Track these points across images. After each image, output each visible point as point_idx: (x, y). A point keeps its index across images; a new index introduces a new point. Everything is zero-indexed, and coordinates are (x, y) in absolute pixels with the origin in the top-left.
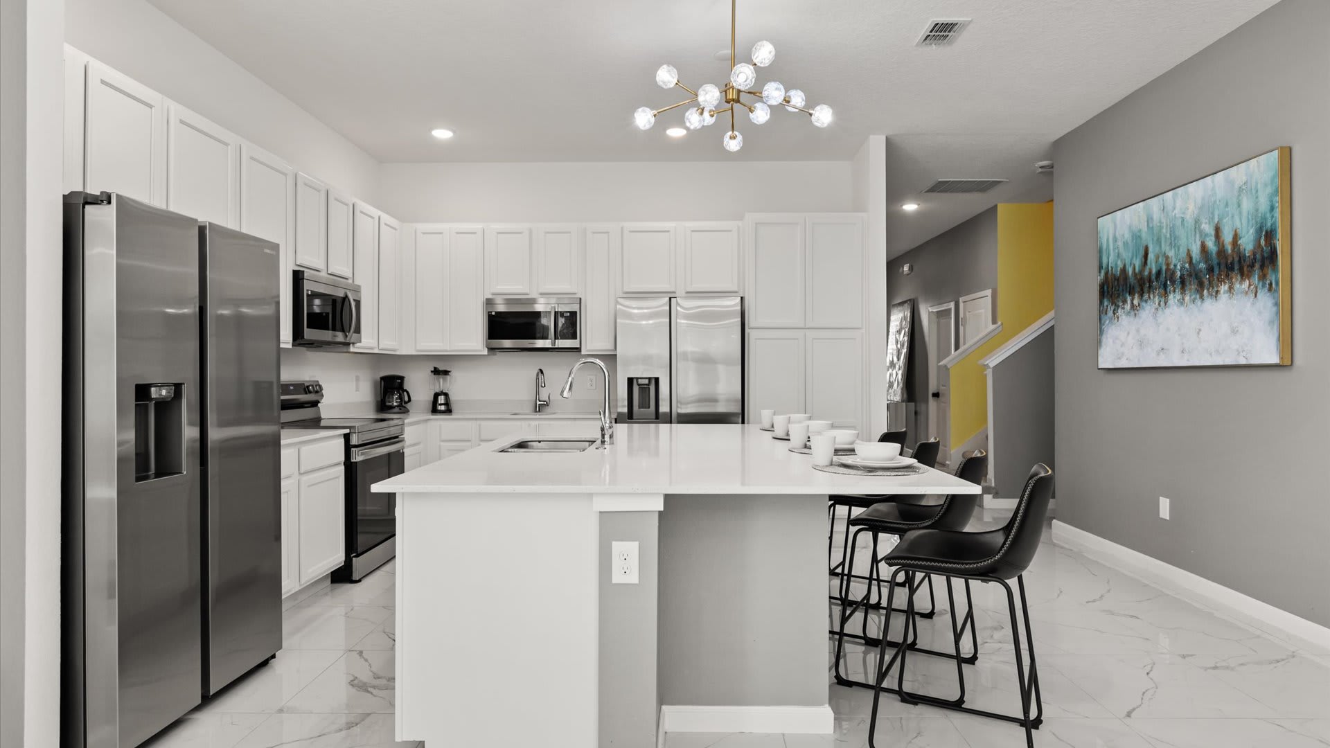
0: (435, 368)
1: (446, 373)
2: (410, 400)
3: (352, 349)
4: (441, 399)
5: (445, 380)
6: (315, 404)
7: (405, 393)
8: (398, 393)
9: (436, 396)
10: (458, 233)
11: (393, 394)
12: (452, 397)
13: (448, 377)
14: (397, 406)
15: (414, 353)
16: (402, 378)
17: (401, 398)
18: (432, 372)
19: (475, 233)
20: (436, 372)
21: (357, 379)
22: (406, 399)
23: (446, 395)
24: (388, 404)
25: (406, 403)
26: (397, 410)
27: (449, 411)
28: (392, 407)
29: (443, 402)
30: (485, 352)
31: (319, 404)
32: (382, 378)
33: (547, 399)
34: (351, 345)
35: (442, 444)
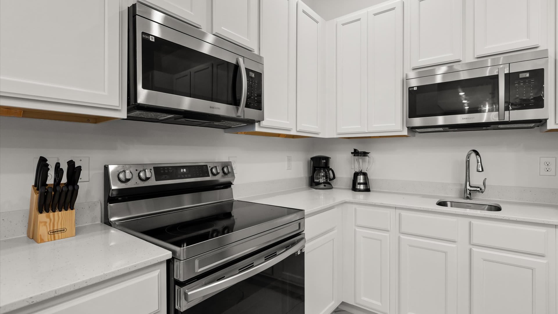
0: (355, 150)
1: (365, 154)
2: (334, 177)
3: (257, 129)
4: (361, 179)
5: (364, 161)
6: (228, 185)
7: (331, 172)
8: (324, 171)
9: (356, 175)
10: (375, 15)
11: (320, 172)
12: (370, 176)
13: (367, 158)
14: (324, 183)
15: (336, 136)
16: (327, 159)
17: (326, 176)
18: (352, 153)
19: (394, 9)
20: (356, 153)
21: (289, 160)
22: (332, 176)
23: (365, 174)
24: (316, 180)
25: (331, 180)
26: (322, 186)
27: (367, 190)
28: (319, 184)
29: (362, 181)
30: (405, 133)
31: (232, 186)
32: (312, 159)
33: (481, 184)
34: (257, 124)
35: (358, 229)
